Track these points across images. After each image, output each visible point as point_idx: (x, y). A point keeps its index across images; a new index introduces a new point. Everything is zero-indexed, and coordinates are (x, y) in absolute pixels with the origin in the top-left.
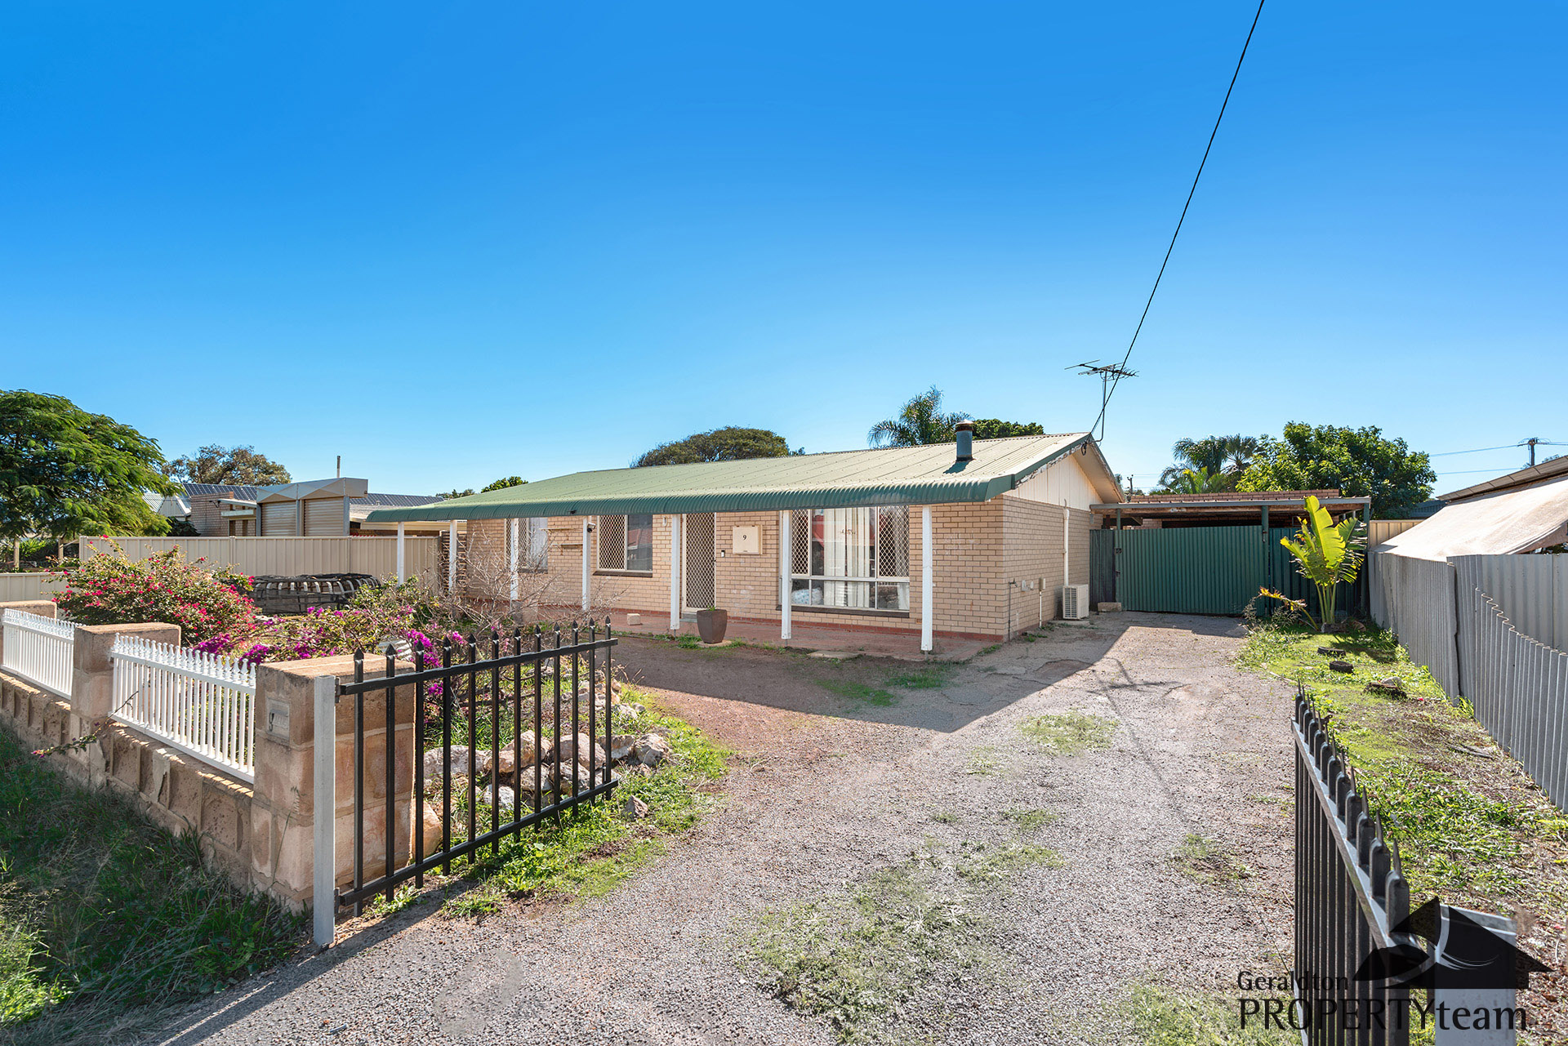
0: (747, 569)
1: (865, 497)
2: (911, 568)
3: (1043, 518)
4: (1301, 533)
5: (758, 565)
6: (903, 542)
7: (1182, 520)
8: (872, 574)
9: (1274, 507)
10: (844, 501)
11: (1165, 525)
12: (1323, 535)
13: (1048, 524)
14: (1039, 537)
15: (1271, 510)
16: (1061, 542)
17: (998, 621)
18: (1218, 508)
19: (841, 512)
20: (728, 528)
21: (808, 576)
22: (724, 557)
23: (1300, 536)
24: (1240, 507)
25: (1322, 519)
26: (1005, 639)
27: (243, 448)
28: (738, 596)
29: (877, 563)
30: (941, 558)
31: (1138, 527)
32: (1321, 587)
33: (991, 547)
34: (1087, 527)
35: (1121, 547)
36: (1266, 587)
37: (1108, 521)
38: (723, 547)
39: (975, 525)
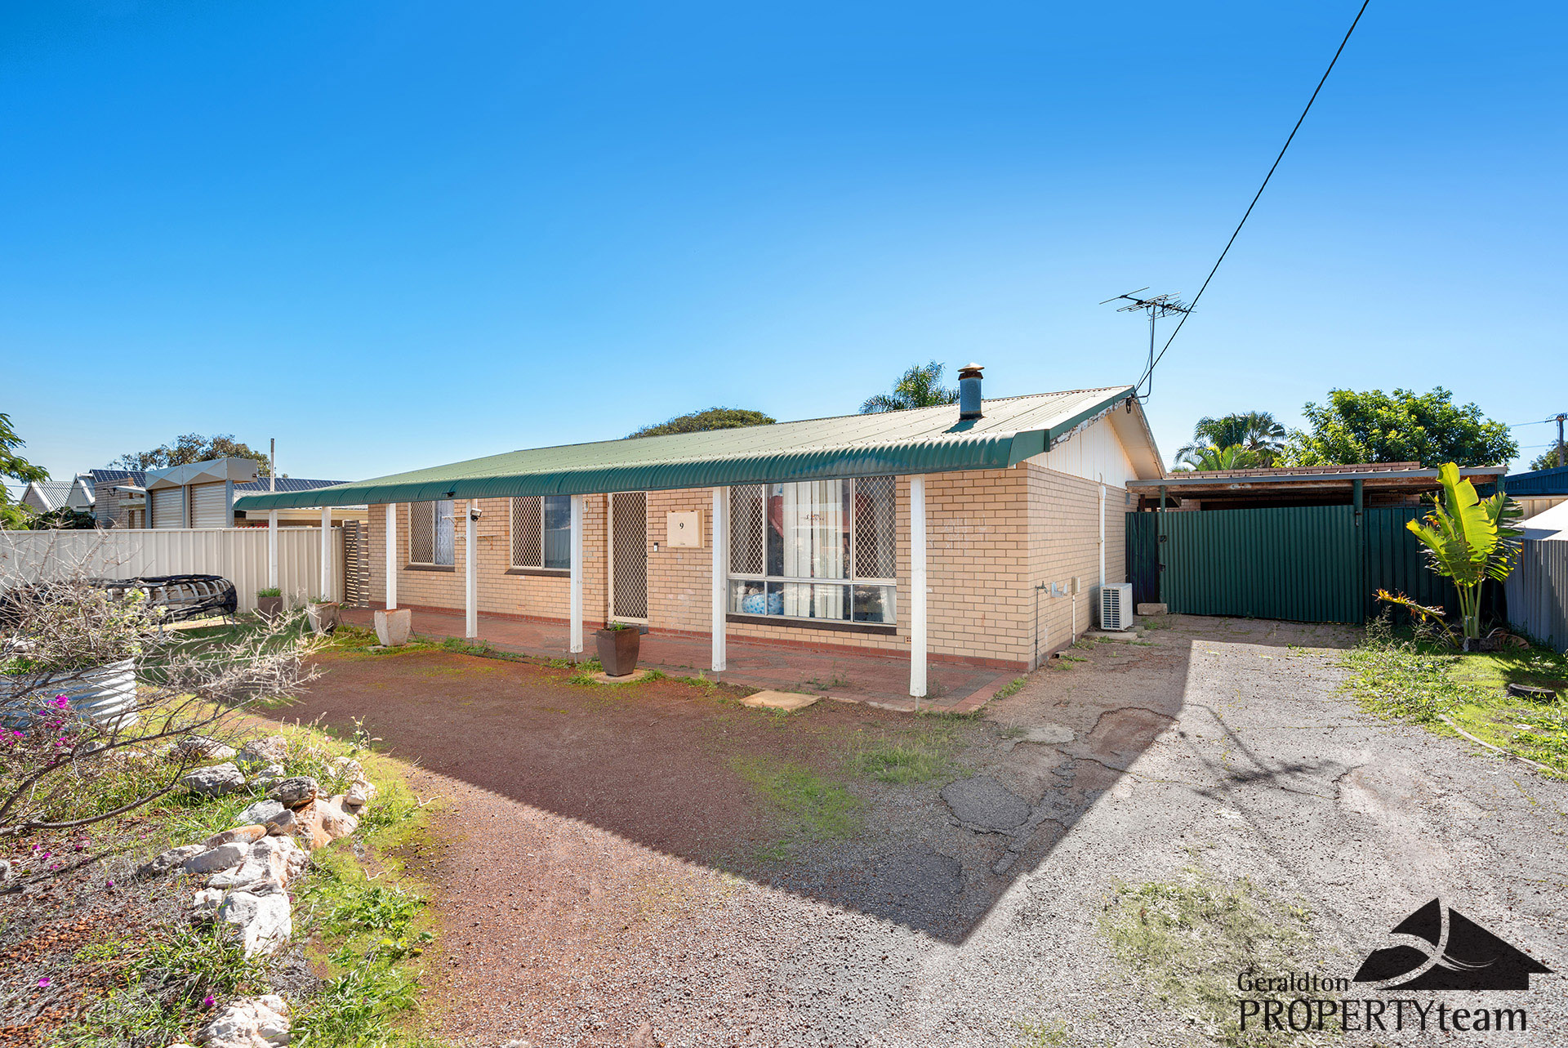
0: (686, 567)
1: (824, 464)
2: (898, 567)
3: (1076, 497)
4: (1434, 514)
5: (699, 562)
6: (888, 531)
7: (1237, 500)
8: (846, 576)
9: (1370, 481)
10: (794, 472)
11: (1204, 507)
12: (1466, 517)
13: (1081, 504)
14: (1072, 523)
15: (1366, 484)
16: (1096, 529)
17: (1021, 641)
18: (1293, 483)
19: (805, 486)
20: (662, 514)
21: (762, 577)
22: (658, 552)
23: (1431, 518)
24: (1323, 482)
25: (1463, 494)
26: (1031, 668)
27: (223, 437)
28: (674, 603)
29: (853, 560)
30: (940, 552)
31: (1176, 510)
32: (1462, 588)
33: (1009, 537)
34: (1122, 510)
35: (1166, 534)
36: (1384, 588)
37: (1144, 502)
38: (656, 538)
39: (988, 506)
